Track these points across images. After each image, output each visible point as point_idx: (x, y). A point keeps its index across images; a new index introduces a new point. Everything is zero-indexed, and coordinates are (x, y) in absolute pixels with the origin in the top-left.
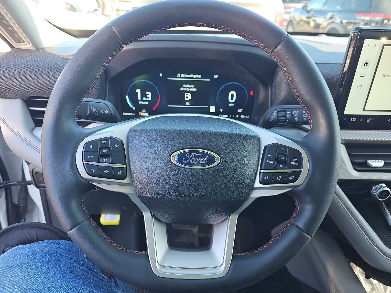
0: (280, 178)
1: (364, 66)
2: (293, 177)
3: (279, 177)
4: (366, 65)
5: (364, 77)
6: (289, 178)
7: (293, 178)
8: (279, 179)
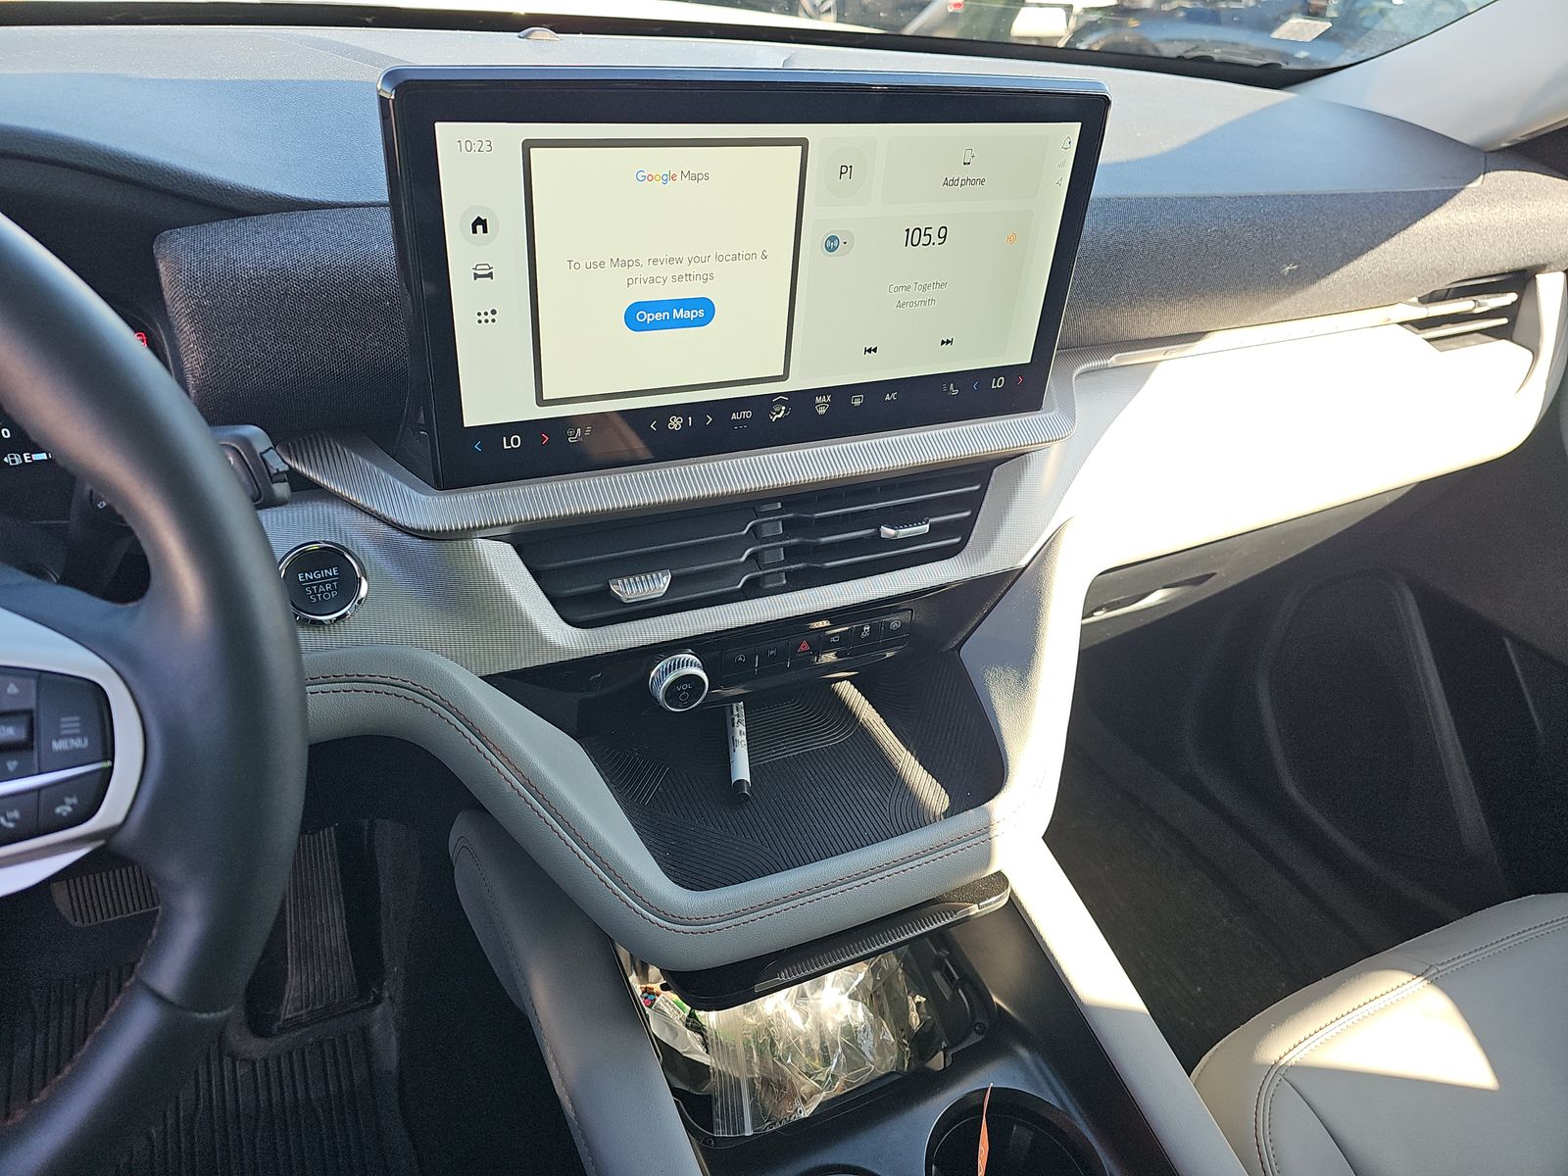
0: (14, 820)
1: (475, 231)
2: (74, 800)
3: (10, 815)
4: (480, 228)
5: (490, 275)
6: (58, 810)
7: (72, 806)
8: (11, 825)
